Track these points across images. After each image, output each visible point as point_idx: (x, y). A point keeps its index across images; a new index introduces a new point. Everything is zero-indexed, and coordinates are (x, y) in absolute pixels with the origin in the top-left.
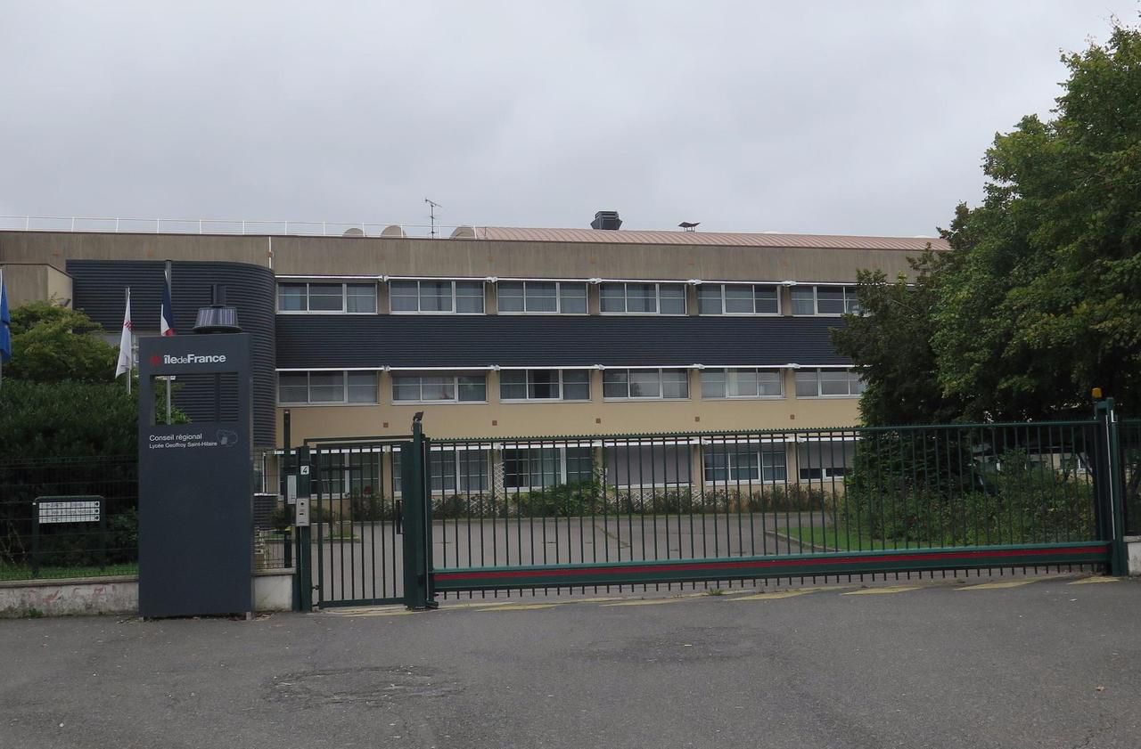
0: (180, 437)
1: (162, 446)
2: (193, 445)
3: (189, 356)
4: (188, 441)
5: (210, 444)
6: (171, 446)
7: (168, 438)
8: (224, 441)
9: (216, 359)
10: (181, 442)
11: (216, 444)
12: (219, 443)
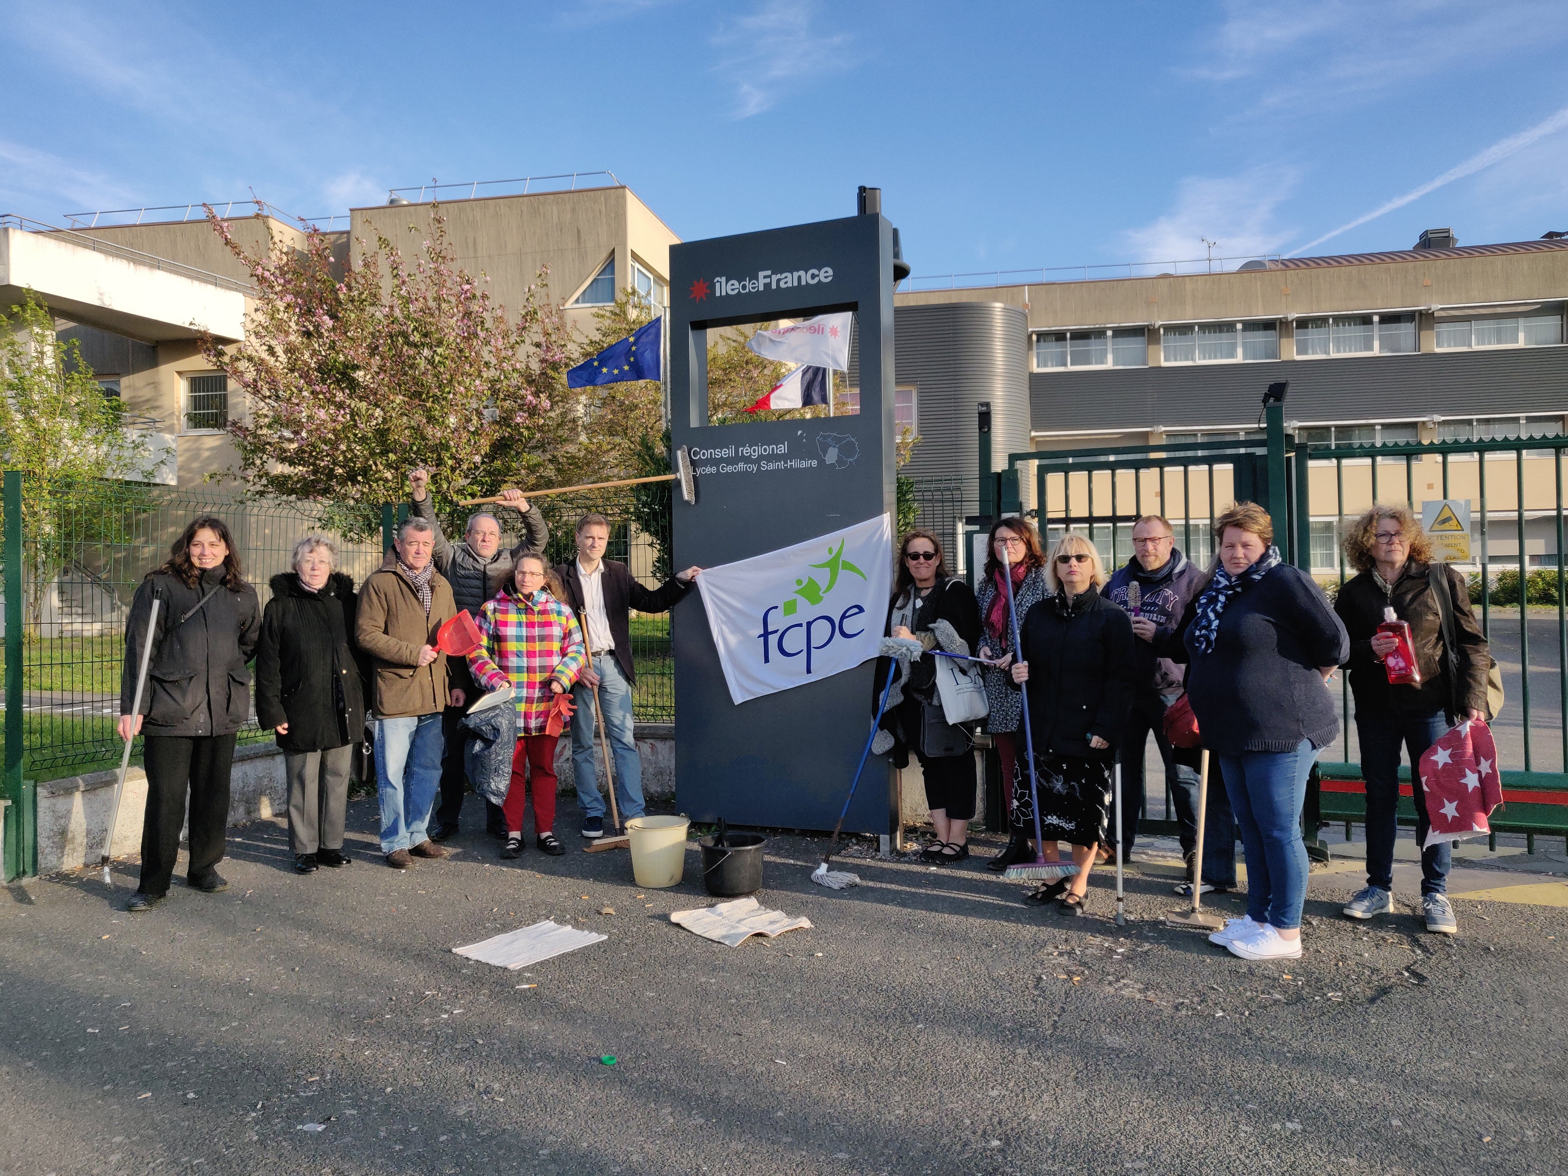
0: (746, 451)
1: (713, 470)
2: (771, 466)
3: (761, 274)
4: (761, 457)
5: (804, 464)
6: (729, 469)
7: (725, 453)
8: (832, 456)
9: (813, 276)
10: (748, 460)
11: (814, 463)
12: (821, 462)
